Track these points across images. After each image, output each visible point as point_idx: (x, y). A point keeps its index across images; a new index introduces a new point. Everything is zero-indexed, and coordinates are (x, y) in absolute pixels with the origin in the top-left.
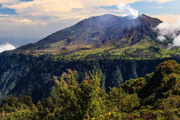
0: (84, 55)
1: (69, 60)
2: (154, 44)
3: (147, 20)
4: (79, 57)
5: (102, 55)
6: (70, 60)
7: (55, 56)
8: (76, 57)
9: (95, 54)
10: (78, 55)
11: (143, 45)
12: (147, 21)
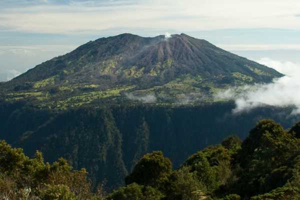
0: (88, 101)
1: (63, 109)
2: (200, 81)
3: (190, 43)
4: (81, 104)
5: (118, 100)
6: (65, 109)
7: (41, 102)
8: (75, 104)
9: (107, 98)
10: (80, 101)
11: (183, 83)
12: (188, 44)
